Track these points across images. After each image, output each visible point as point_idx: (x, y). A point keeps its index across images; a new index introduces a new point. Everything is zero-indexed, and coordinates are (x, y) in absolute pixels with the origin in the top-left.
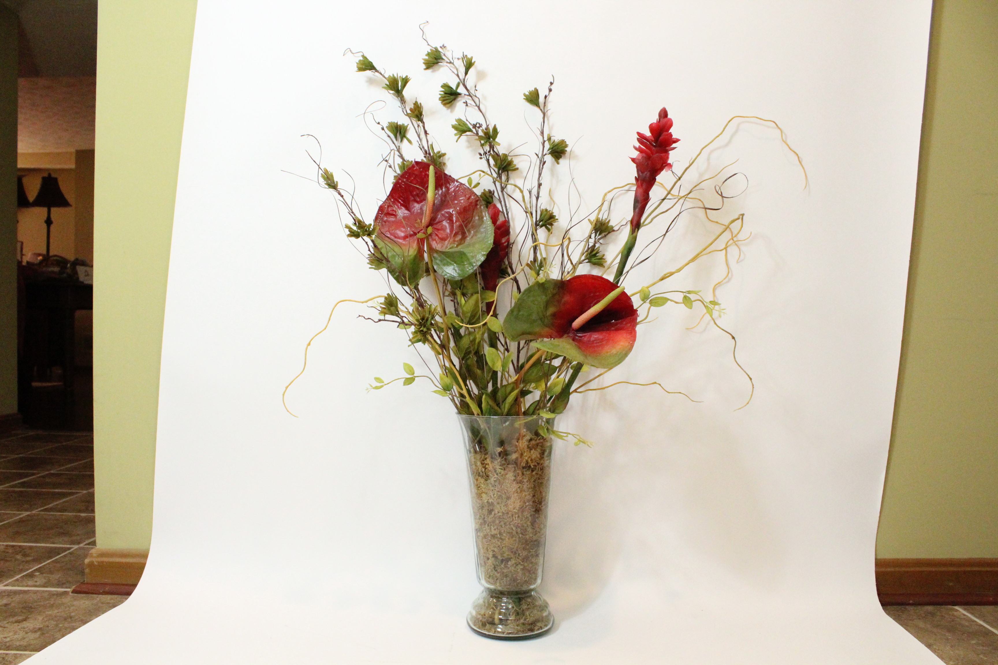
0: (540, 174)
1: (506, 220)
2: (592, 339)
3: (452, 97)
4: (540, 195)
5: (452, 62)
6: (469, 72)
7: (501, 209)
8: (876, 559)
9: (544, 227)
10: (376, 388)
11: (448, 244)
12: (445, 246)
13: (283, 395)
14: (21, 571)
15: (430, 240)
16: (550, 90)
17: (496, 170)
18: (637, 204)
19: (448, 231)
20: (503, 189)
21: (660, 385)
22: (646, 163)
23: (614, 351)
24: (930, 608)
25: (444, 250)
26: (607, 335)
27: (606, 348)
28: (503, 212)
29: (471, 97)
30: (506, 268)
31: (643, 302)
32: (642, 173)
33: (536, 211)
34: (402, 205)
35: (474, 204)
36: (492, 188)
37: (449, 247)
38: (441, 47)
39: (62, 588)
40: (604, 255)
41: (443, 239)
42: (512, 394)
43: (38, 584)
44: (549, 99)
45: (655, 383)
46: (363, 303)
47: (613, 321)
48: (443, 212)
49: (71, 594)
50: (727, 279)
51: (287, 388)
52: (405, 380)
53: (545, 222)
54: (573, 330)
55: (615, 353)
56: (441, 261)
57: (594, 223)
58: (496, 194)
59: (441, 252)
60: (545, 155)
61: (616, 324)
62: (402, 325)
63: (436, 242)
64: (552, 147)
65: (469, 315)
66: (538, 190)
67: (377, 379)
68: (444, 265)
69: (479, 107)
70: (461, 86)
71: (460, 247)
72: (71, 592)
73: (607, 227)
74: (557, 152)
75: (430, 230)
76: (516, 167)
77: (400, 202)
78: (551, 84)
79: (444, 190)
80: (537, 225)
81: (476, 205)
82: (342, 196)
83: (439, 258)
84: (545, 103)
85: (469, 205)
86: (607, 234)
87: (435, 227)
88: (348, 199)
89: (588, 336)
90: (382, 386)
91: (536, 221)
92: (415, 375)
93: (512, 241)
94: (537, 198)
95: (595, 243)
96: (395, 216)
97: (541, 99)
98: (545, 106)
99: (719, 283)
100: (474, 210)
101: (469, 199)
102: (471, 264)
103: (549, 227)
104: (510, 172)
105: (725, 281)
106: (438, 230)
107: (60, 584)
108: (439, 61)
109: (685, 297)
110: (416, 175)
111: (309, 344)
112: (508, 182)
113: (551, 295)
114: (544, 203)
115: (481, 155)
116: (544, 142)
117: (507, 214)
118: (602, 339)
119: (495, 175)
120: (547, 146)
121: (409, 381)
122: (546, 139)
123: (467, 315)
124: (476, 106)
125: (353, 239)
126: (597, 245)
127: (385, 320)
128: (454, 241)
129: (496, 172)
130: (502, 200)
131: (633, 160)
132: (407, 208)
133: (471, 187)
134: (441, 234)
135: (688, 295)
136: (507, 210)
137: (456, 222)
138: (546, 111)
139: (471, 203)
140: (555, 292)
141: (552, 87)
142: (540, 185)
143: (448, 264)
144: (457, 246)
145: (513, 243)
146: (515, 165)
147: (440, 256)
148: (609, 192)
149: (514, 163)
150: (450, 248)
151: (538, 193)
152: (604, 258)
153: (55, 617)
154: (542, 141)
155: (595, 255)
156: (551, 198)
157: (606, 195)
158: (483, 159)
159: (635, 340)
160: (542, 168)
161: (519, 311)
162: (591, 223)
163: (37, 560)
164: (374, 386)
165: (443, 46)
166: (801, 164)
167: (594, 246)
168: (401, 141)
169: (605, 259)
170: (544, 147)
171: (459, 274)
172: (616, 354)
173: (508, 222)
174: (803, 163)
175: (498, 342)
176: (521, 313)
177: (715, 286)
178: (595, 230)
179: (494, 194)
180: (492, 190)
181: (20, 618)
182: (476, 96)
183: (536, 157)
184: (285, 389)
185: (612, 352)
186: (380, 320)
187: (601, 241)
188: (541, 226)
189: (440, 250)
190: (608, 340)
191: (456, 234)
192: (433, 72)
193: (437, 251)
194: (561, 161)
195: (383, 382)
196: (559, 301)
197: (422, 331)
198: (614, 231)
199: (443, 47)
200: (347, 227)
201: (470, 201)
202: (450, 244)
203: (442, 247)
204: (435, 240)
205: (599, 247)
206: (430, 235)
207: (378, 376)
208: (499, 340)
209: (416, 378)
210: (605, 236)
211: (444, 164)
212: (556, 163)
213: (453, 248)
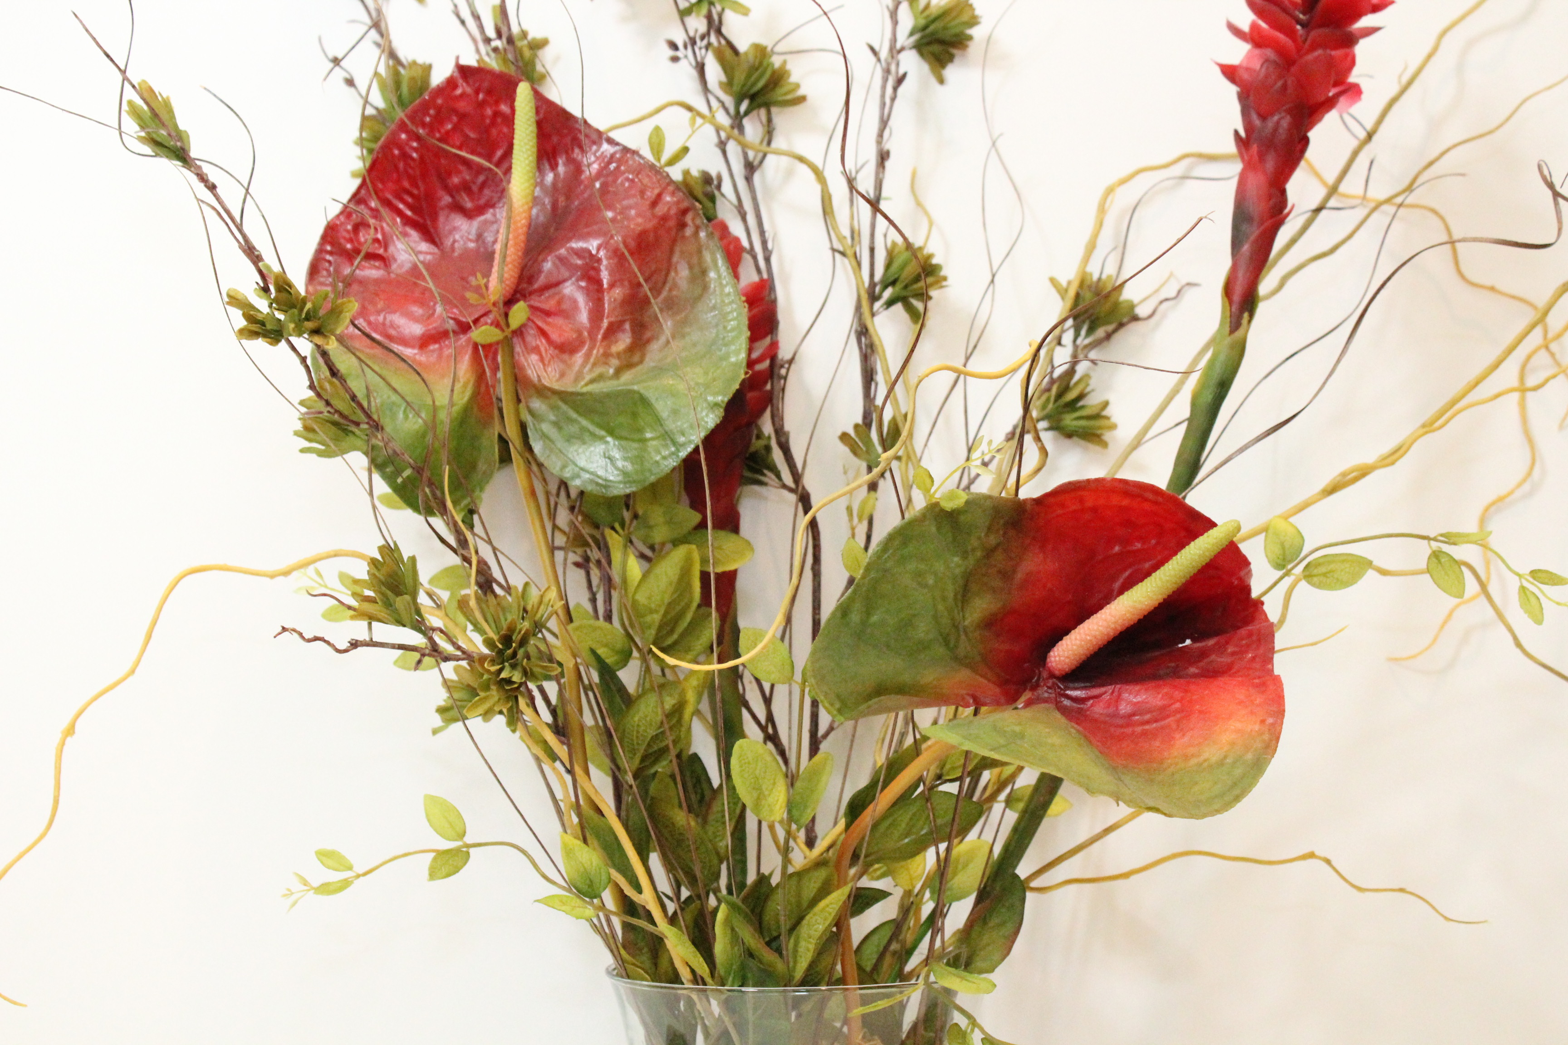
0: (884, 123)
1: (762, 280)
2: (1124, 708)
4: (884, 194)
7: (745, 243)
9: (899, 307)
10: (326, 889)
11: (583, 365)
12: (571, 375)
15: (518, 349)
17: (729, 101)
18: (1244, 227)
19: (584, 317)
20: (751, 168)
21: (1328, 862)
22: (1280, 84)
23: (1211, 753)
25: (566, 385)
26: (1177, 694)
27: (1181, 742)
28: (752, 252)
30: (768, 448)
31: (1280, 573)
32: (1263, 117)
33: (872, 250)
34: (408, 222)
35: (672, 223)
36: (714, 165)
37: (588, 378)
40: (1106, 404)
41: (566, 349)
42: (822, 904)
45: (1311, 855)
46: (272, 576)
47: (1188, 642)
48: (563, 251)
50: (1527, 487)
52: (435, 859)
53: (906, 287)
54: (1052, 675)
55: (1214, 759)
56: (557, 425)
57: (1072, 293)
58: (727, 188)
59: (554, 392)
60: (899, 51)
61: (1204, 654)
62: (426, 660)
63: (542, 359)
64: (922, 22)
65: (657, 618)
66: (877, 174)
67: (328, 857)
68: (569, 439)
71: (626, 377)
73: (1116, 305)
74: (942, 42)
75: (519, 313)
76: (801, 92)
77: (400, 213)
79: (561, 169)
80: (873, 297)
81: (682, 225)
82: (212, 188)
83: (552, 418)
85: (656, 229)
86: (1115, 331)
87: (537, 304)
88: (231, 195)
89: (1106, 697)
90: (345, 884)
91: (873, 285)
92: (468, 840)
93: (784, 353)
94: (876, 203)
95: (1074, 362)
96: (384, 260)
99: (1501, 499)
100: (674, 241)
101: (654, 203)
102: (668, 437)
103: (919, 305)
104: (774, 110)
105: (1518, 494)
106: (548, 313)
109: (1436, 555)
110: (463, 117)
111: (70, 730)
112: (769, 143)
113: (979, 554)
115: (674, 46)
117: (767, 260)
118: (1163, 708)
119: (724, 120)
120: (907, 19)
121: (448, 862)
123: (648, 619)
125: (259, 345)
126: (1082, 368)
127: (372, 643)
128: (607, 355)
129: (726, 110)
130: (748, 206)
131: (1230, 72)
132: (430, 235)
133: (659, 160)
134: (559, 330)
135: (1446, 548)
136: (764, 243)
137: (612, 286)
139: (664, 218)
140: (993, 540)
142: (883, 157)
143: (582, 437)
144: (618, 372)
145: (791, 361)
146: (797, 86)
147: (554, 408)
148: (1123, 182)
149: (793, 79)
150: (592, 381)
151: (879, 186)
152: (1104, 413)
155: (1072, 405)
156: (919, 204)
157: (1110, 191)
158: (683, 63)
159: (1280, 713)
160: (893, 99)
161: (868, 612)
162: (1062, 292)
164: (316, 884)
167: (1071, 372)
169: (1107, 418)
170: (895, 22)
171: (625, 473)
172: (1221, 763)
173: (772, 289)
175: (745, 713)
176: (874, 618)
177: (1487, 509)
178: (1075, 318)
179: (719, 187)
180: (714, 174)
183: (873, 59)
185: (1206, 755)
186: (355, 644)
187: (1093, 355)
188: (890, 303)
189: (556, 386)
190: (1186, 713)
191: (613, 330)
193: (542, 392)
194: (951, 72)
195: (350, 868)
196: (1006, 575)
197: (509, 681)
198: (1135, 318)
200: (234, 300)
201: (660, 210)
202: (594, 365)
203: (562, 375)
204: (536, 350)
205: (1086, 377)
206: (519, 332)
207: (329, 847)
209: (472, 851)
210: (1108, 336)
212: (933, 81)
213: (600, 378)
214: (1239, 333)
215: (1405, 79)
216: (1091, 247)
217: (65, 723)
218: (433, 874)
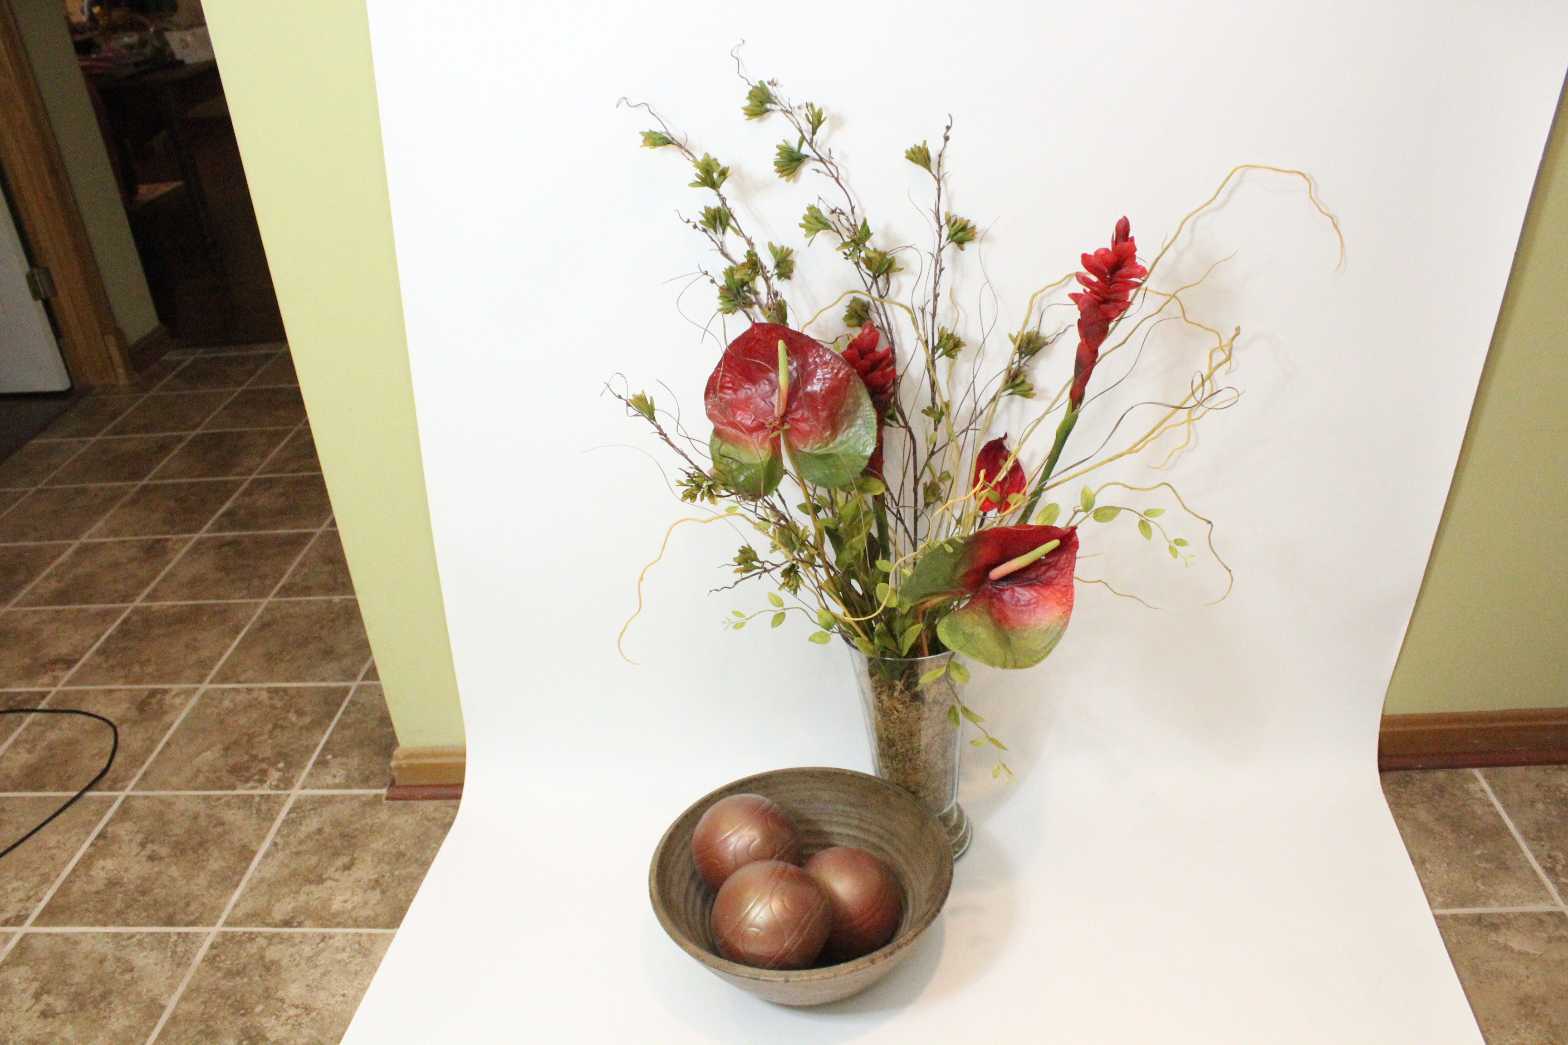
0: (936, 284)
3: (795, 164)
4: (937, 311)
5: (790, 110)
6: (818, 131)
8: (1383, 716)
9: (945, 355)
10: (738, 626)
13: (619, 643)
14: (309, 750)
15: (788, 435)
16: (947, 139)
17: (870, 273)
18: (1079, 369)
20: (881, 299)
22: (1094, 314)
24: (1441, 775)
28: (883, 328)
29: (825, 163)
31: (1085, 514)
33: (933, 333)
35: (844, 381)
36: (865, 299)
37: (815, 447)
38: (769, 83)
39: (370, 787)
40: (1035, 382)
42: (913, 628)
43: (338, 780)
44: (946, 153)
45: (1099, 581)
46: (705, 522)
49: (384, 802)
51: (621, 634)
52: (773, 617)
53: (948, 348)
54: (991, 580)
57: (1018, 341)
58: (872, 305)
60: (942, 248)
62: (765, 575)
64: (952, 232)
66: (934, 304)
67: (736, 613)
69: (837, 180)
70: (805, 144)
71: (830, 446)
72: (384, 798)
73: (1038, 341)
74: (961, 237)
77: (738, 373)
78: (948, 128)
79: (797, 362)
80: (934, 353)
81: (849, 381)
84: (939, 162)
85: (838, 385)
86: (1038, 351)
90: (742, 625)
91: (934, 349)
92: (785, 607)
93: (899, 372)
94: (934, 315)
95: (1019, 367)
96: (734, 391)
97: (933, 155)
98: (939, 166)
100: (846, 388)
101: (837, 374)
104: (890, 274)
106: (798, 422)
107: (365, 781)
108: (768, 106)
111: (642, 579)
112: (889, 286)
114: (944, 321)
115: (845, 254)
116: (941, 227)
118: (1031, 600)
119: (868, 280)
120: (945, 232)
121: (779, 618)
122: (943, 221)
124: (833, 176)
126: (1022, 370)
127: (743, 579)
128: (822, 438)
129: (870, 277)
130: (881, 311)
131: (1076, 298)
134: (803, 427)
135: (1146, 518)
137: (822, 410)
138: (941, 174)
141: (949, 134)
142: (936, 296)
144: (827, 445)
145: (902, 376)
146: (899, 264)
149: (897, 261)
150: (817, 449)
151: (935, 308)
153: (385, 853)
154: (936, 227)
157: (1035, 295)
158: (850, 261)
159: (1072, 606)
162: (1014, 341)
163: (319, 724)
165: (773, 81)
166: (1336, 226)
167: (1018, 371)
168: (723, 233)
170: (940, 236)
173: (893, 347)
174: (1340, 226)
175: (887, 511)
178: (1019, 351)
181: (345, 860)
182: (831, 163)
183: (930, 256)
184: (619, 636)
185: (1043, 625)
186: (736, 583)
187: (1028, 363)
188: (940, 356)
189: (803, 450)
191: (824, 428)
192: (759, 121)
193: (799, 451)
194: (967, 245)
195: (744, 617)
196: (971, 559)
198: (1046, 344)
199: (773, 83)
202: (817, 443)
203: (806, 445)
204: (795, 436)
205: (1025, 372)
208: (889, 509)
209: (786, 612)
210: (1035, 353)
211: (793, 262)
212: (959, 250)
213: (820, 448)
214: (1075, 412)
215: (1165, 245)
216: (1026, 322)
217: (639, 577)
218: (773, 625)
